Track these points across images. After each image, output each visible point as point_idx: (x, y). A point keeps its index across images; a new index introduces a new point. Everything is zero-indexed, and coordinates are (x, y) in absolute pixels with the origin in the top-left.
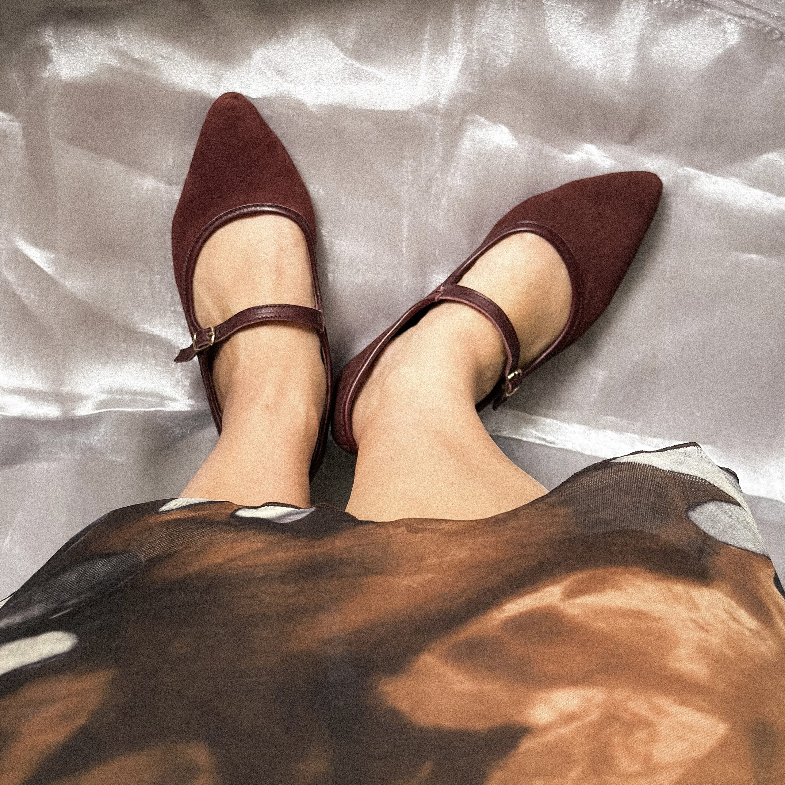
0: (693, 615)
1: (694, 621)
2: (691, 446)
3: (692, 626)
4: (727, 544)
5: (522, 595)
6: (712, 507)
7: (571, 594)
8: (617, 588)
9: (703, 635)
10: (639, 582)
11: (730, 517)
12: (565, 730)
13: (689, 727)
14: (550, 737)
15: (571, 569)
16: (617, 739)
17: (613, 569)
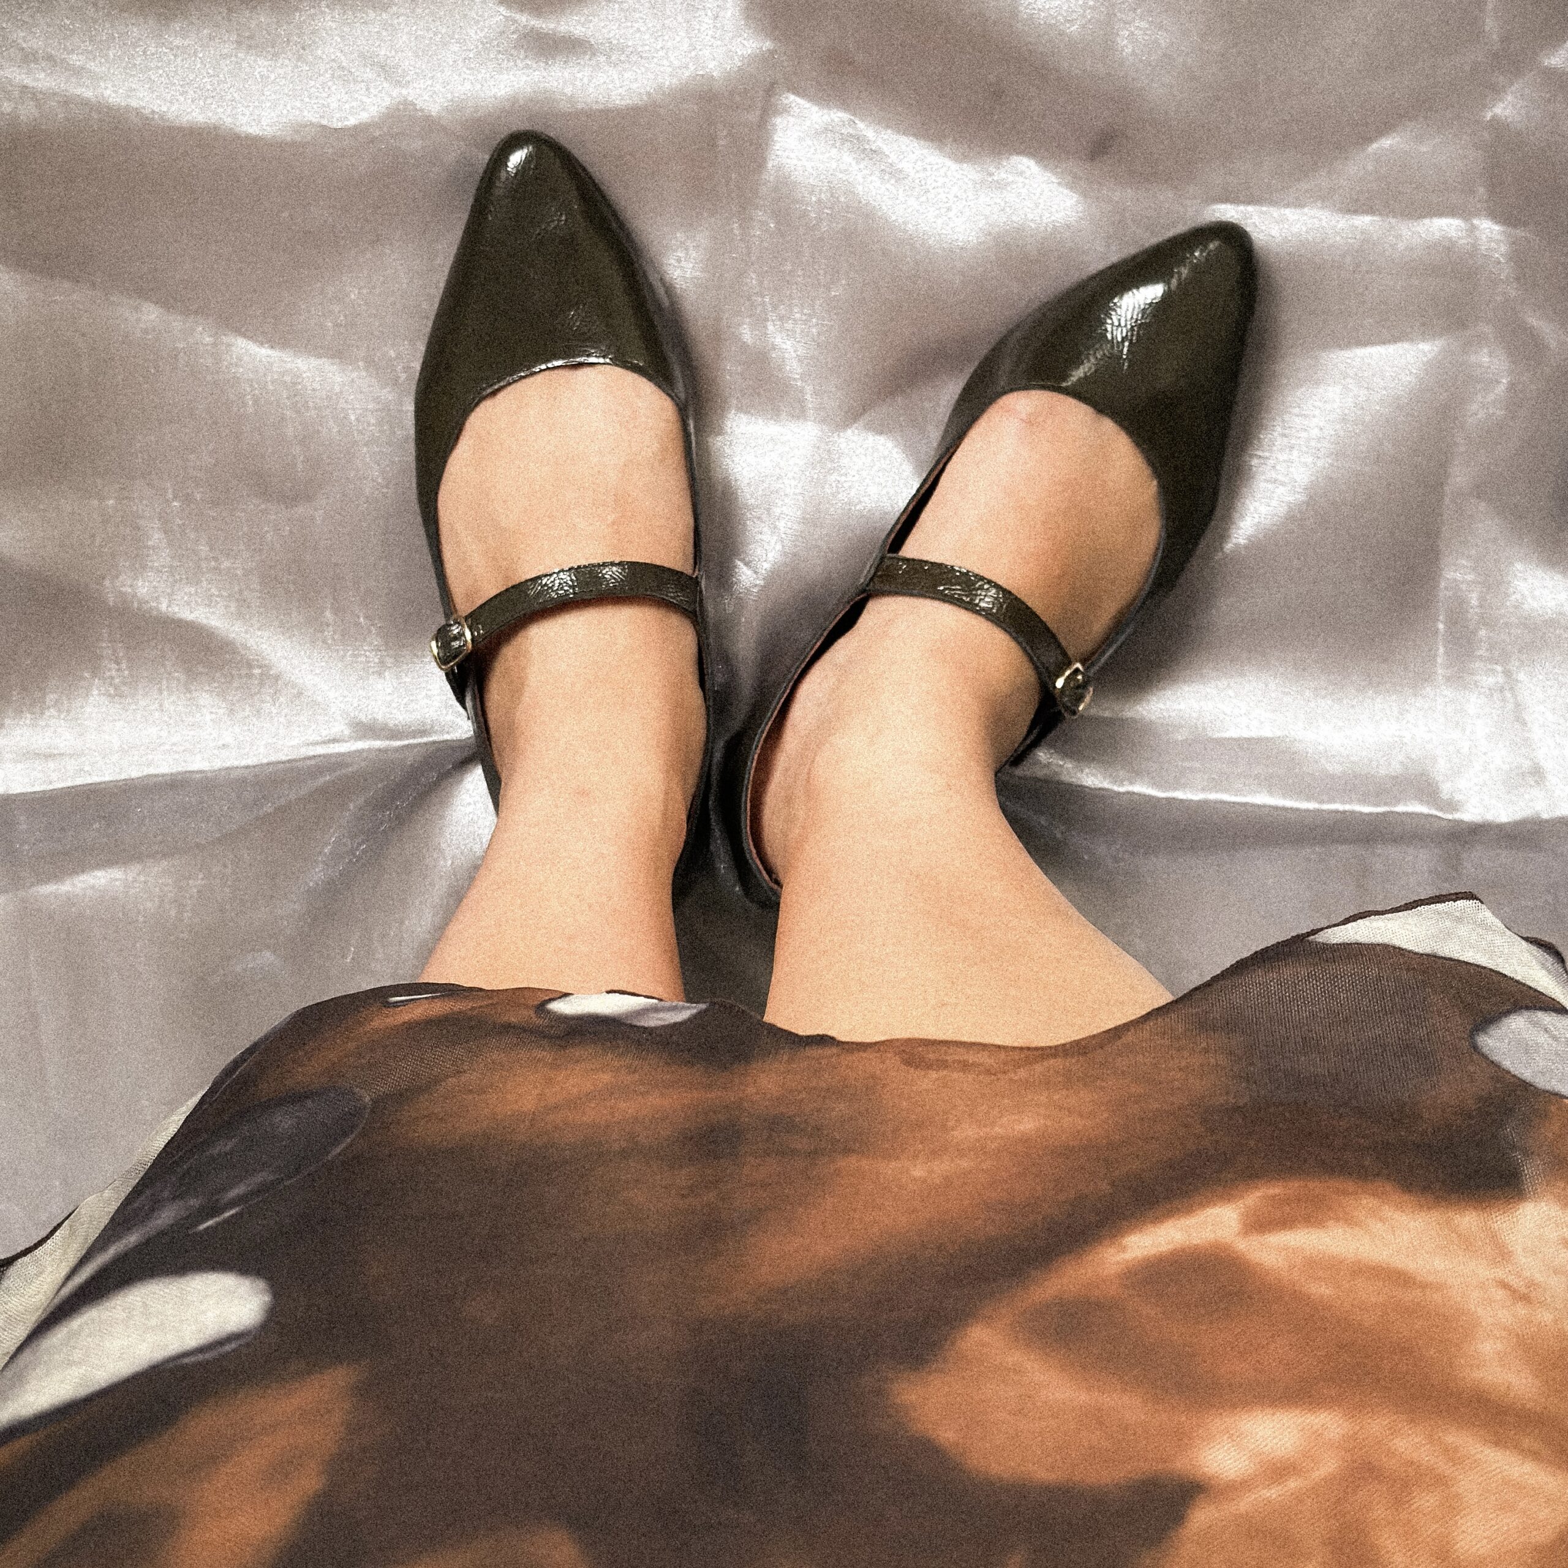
0: (1500, 1273)
1: (1504, 1285)
2: (1462, 898)
3: (1500, 1294)
4: (1556, 1094)
5: (1157, 1220)
6: (1517, 1023)
7: (1258, 1224)
8: (1349, 1221)
9: (1522, 1310)
10: (1388, 1211)
11: (1555, 1038)
12: (1272, 1493)
13: (1519, 1487)
14: (1245, 1504)
15: (1252, 1175)
16: (1380, 1512)
17: (1336, 1183)
